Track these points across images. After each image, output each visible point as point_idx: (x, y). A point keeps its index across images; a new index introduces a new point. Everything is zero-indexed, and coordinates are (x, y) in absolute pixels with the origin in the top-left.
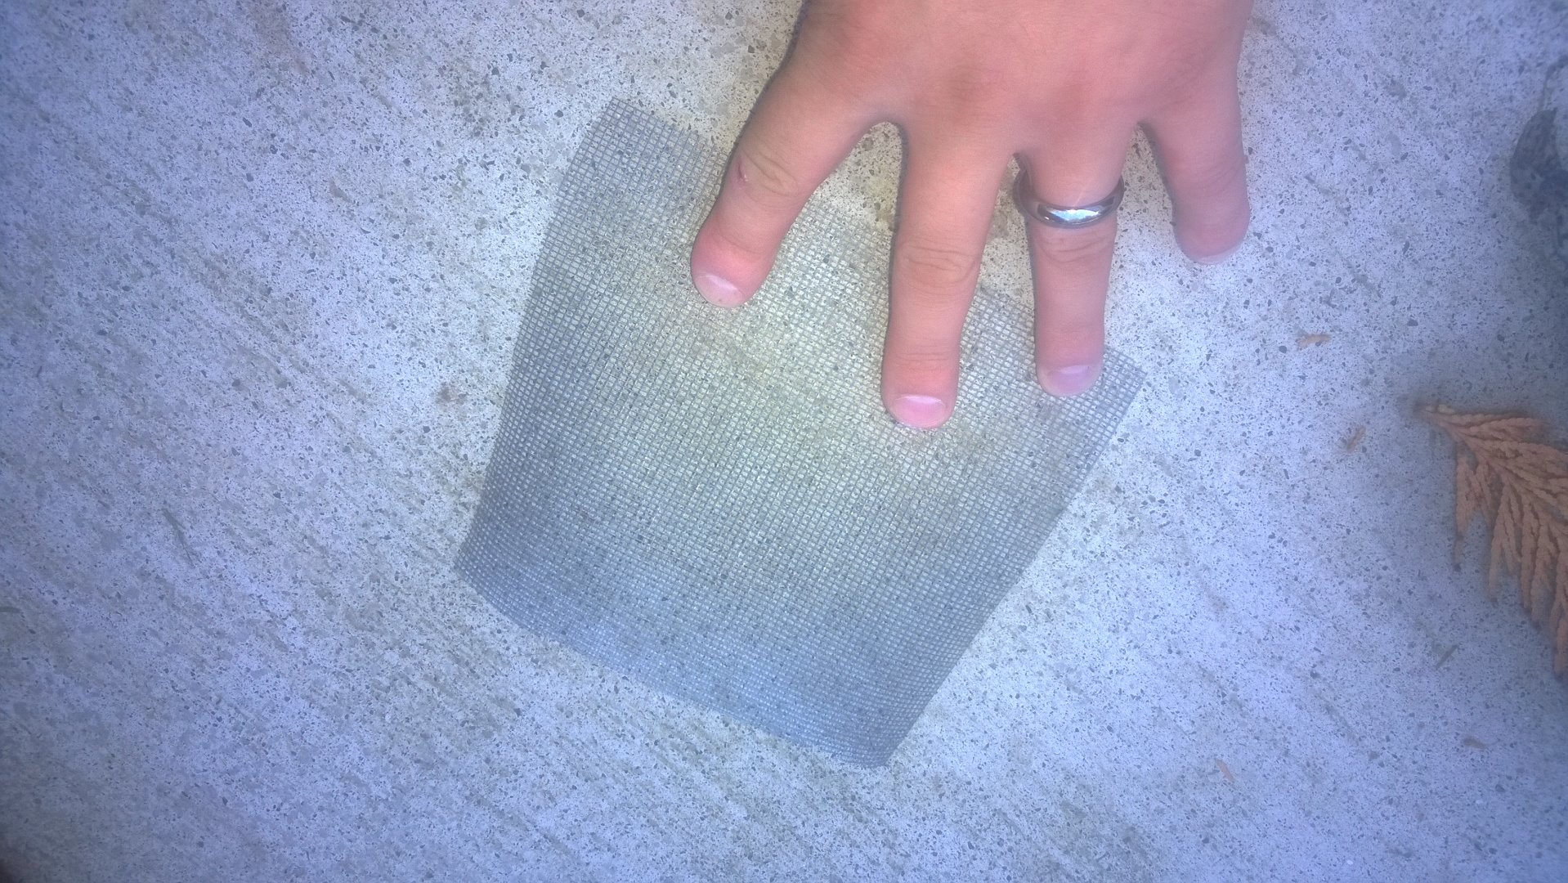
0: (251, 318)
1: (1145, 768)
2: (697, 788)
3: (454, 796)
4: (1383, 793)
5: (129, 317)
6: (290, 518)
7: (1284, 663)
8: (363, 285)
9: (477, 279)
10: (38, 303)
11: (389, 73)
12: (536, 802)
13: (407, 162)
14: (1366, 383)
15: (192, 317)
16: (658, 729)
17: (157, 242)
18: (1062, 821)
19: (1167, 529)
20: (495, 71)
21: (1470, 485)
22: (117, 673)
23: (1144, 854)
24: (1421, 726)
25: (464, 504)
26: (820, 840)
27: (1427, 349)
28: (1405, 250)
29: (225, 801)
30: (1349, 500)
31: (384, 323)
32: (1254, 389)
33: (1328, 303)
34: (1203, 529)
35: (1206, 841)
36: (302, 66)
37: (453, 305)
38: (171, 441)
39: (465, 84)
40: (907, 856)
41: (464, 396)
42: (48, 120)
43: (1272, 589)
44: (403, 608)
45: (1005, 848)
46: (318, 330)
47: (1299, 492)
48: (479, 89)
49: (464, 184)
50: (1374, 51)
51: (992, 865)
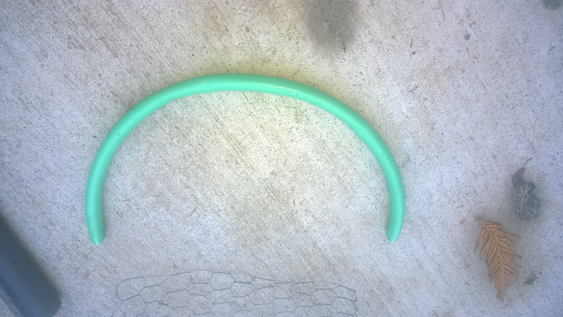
0: (234, 148)
1: (399, 276)
2: (302, 262)
3: (248, 253)
4: (446, 290)
5: (206, 142)
6: (230, 191)
7: (434, 261)
8: (261, 147)
9: (288, 151)
10: (186, 135)
11: (282, 106)
12: (266, 258)
13: (280, 124)
14: (469, 211)
15: (221, 145)
16: (298, 249)
17: (218, 128)
18: (378, 283)
19: (419, 231)
20: (306, 111)
21: (483, 235)
22: (179, 214)
23: (393, 292)
24: (458, 279)
25: (270, 196)
26: (326, 277)
27: (484, 208)
28: (486, 188)
29: (196, 245)
30: (458, 233)
31: (264, 156)
32: (446, 208)
33: (467, 195)
34: (426, 233)
35: (407, 292)
36: (263, 100)
37: (280, 155)
38: (207, 170)
39: (298, 112)
40: (343, 283)
41: (276, 174)
42: (200, 97)
43: (437, 247)
44: (249, 214)
45: (364, 286)
46: (248, 154)
47: (449, 230)
48: (301, 113)
49: (291, 132)
50: (493, 149)
51: (360, 288)
